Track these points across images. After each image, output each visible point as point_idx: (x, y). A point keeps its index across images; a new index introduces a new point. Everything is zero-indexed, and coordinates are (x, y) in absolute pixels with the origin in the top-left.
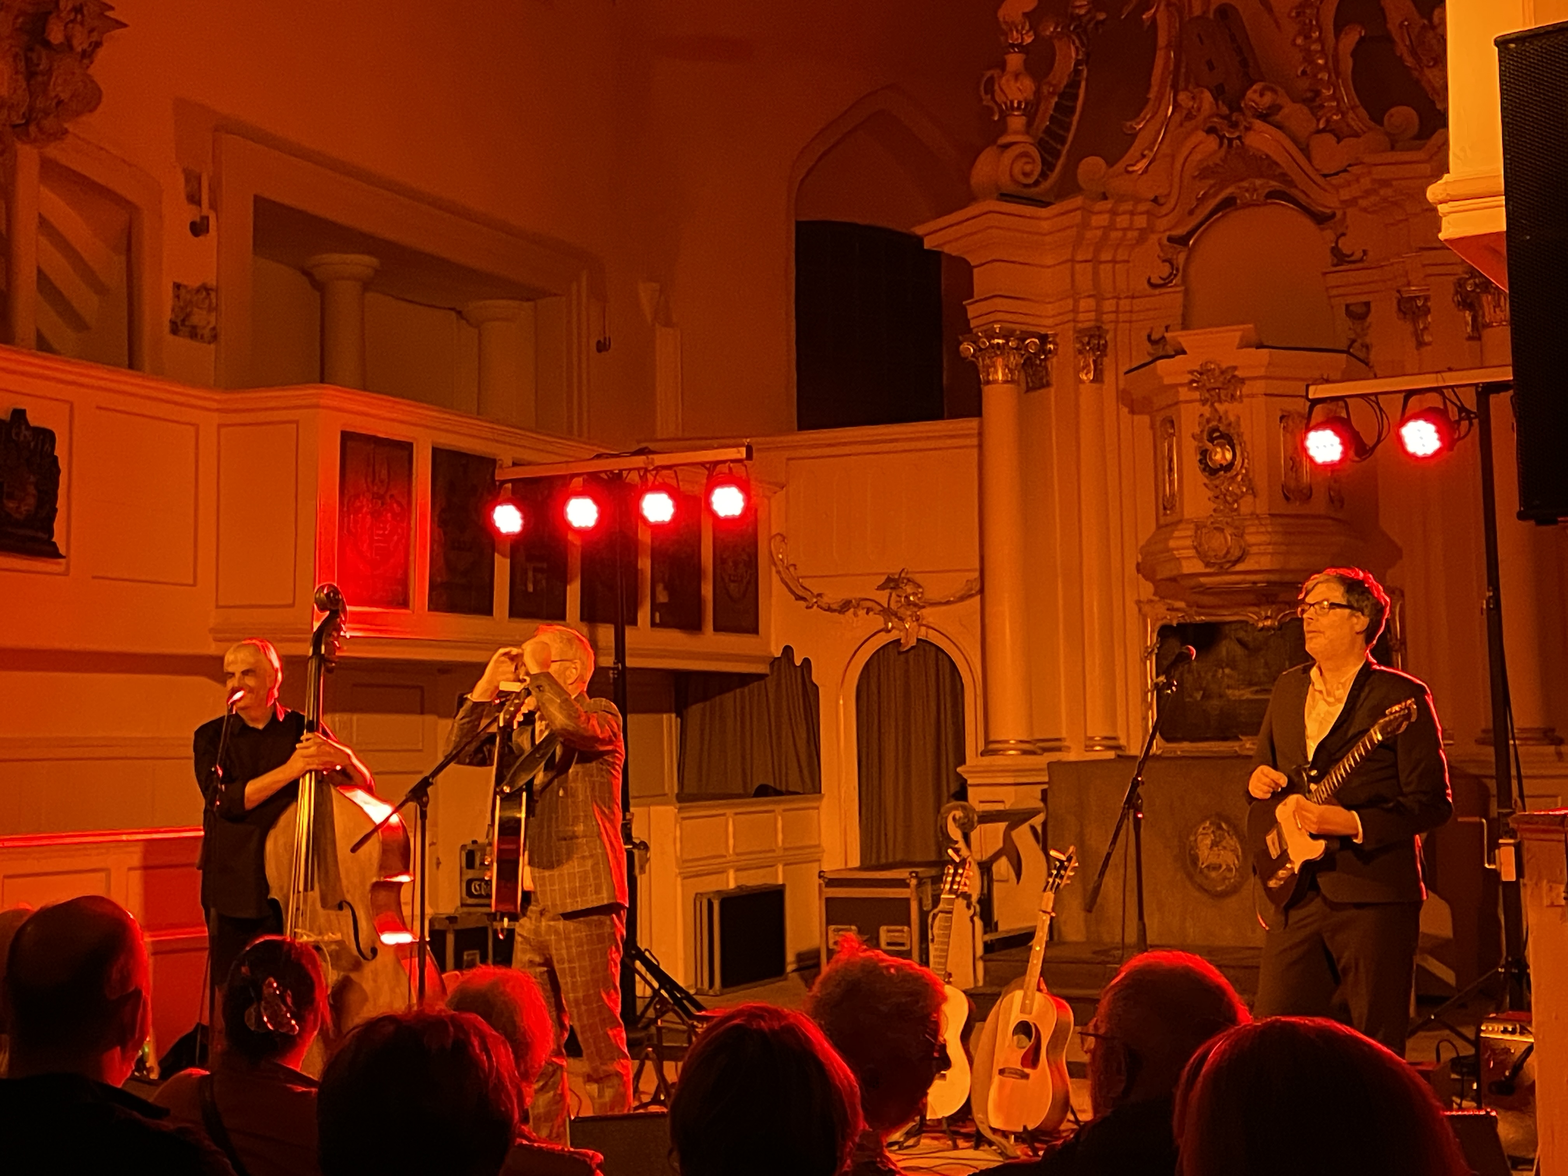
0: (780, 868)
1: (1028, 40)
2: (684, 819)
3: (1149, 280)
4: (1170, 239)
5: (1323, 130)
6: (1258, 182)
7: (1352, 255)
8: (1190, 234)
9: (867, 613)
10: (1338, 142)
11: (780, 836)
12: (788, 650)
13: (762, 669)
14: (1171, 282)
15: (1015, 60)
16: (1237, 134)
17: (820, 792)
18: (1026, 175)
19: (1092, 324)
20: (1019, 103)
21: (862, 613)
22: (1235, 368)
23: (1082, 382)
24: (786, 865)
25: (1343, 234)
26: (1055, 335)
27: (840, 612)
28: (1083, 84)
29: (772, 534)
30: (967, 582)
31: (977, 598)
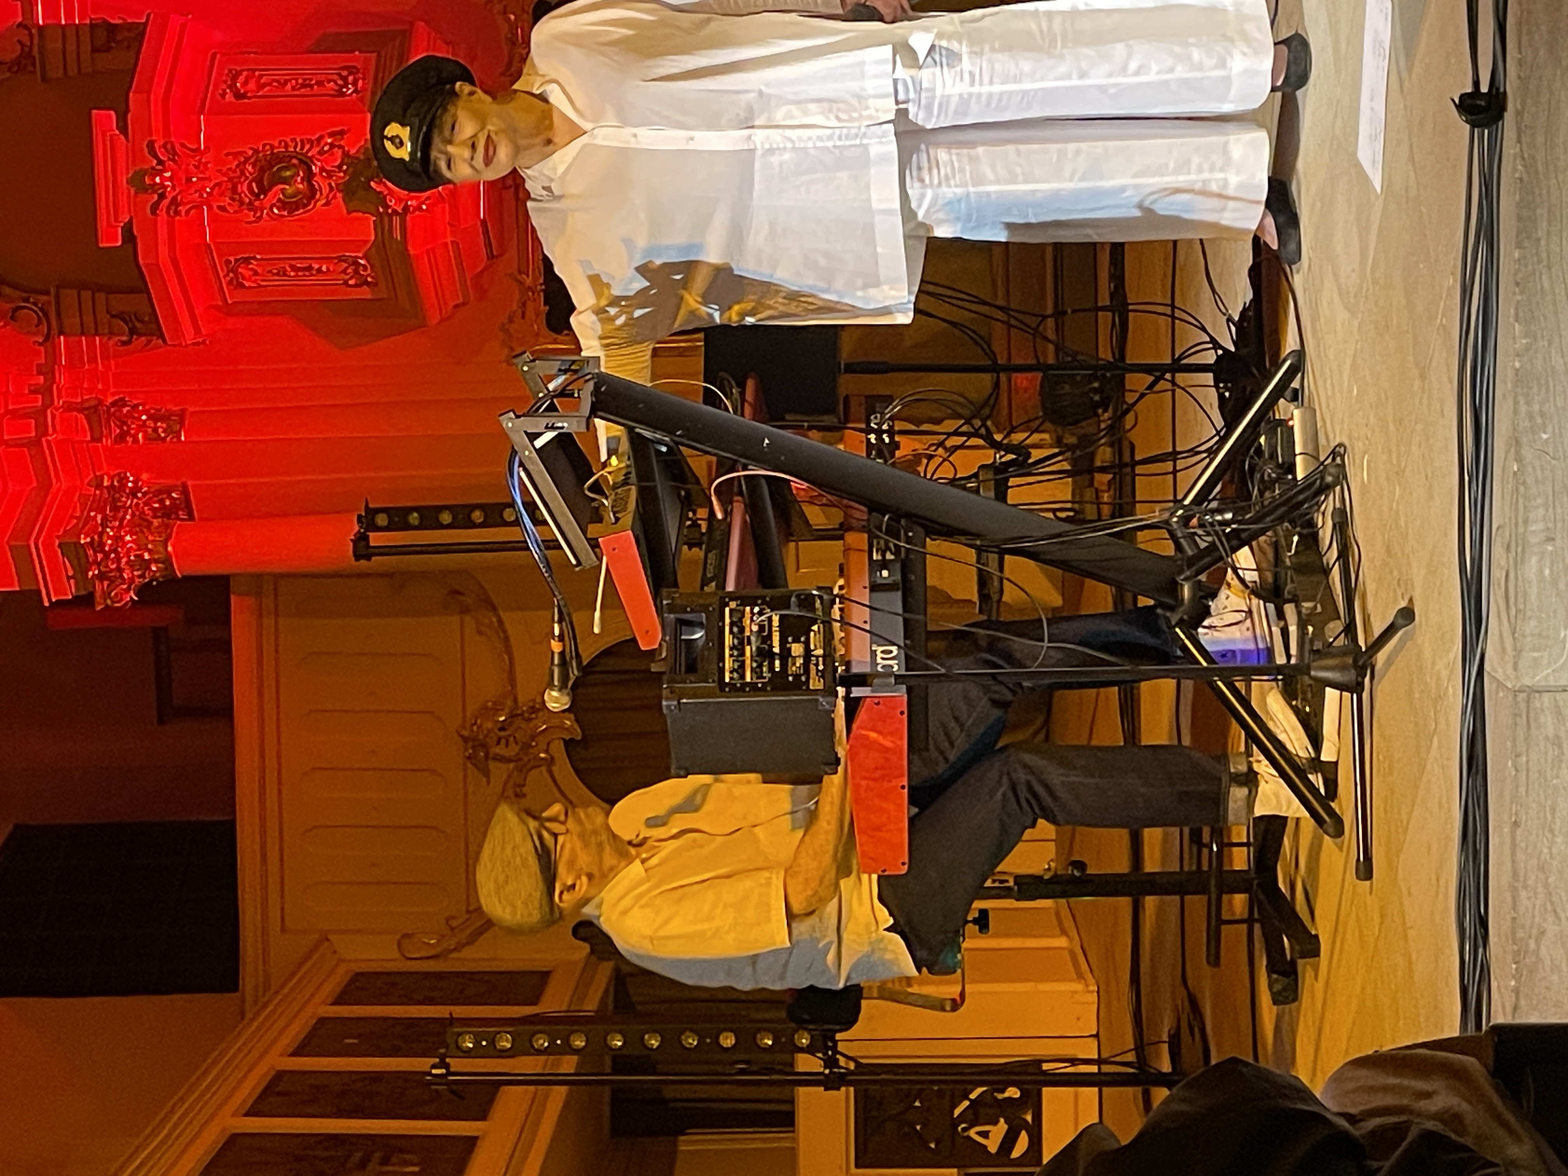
29: (397, 955)
30: (480, 633)
31: (505, 616)
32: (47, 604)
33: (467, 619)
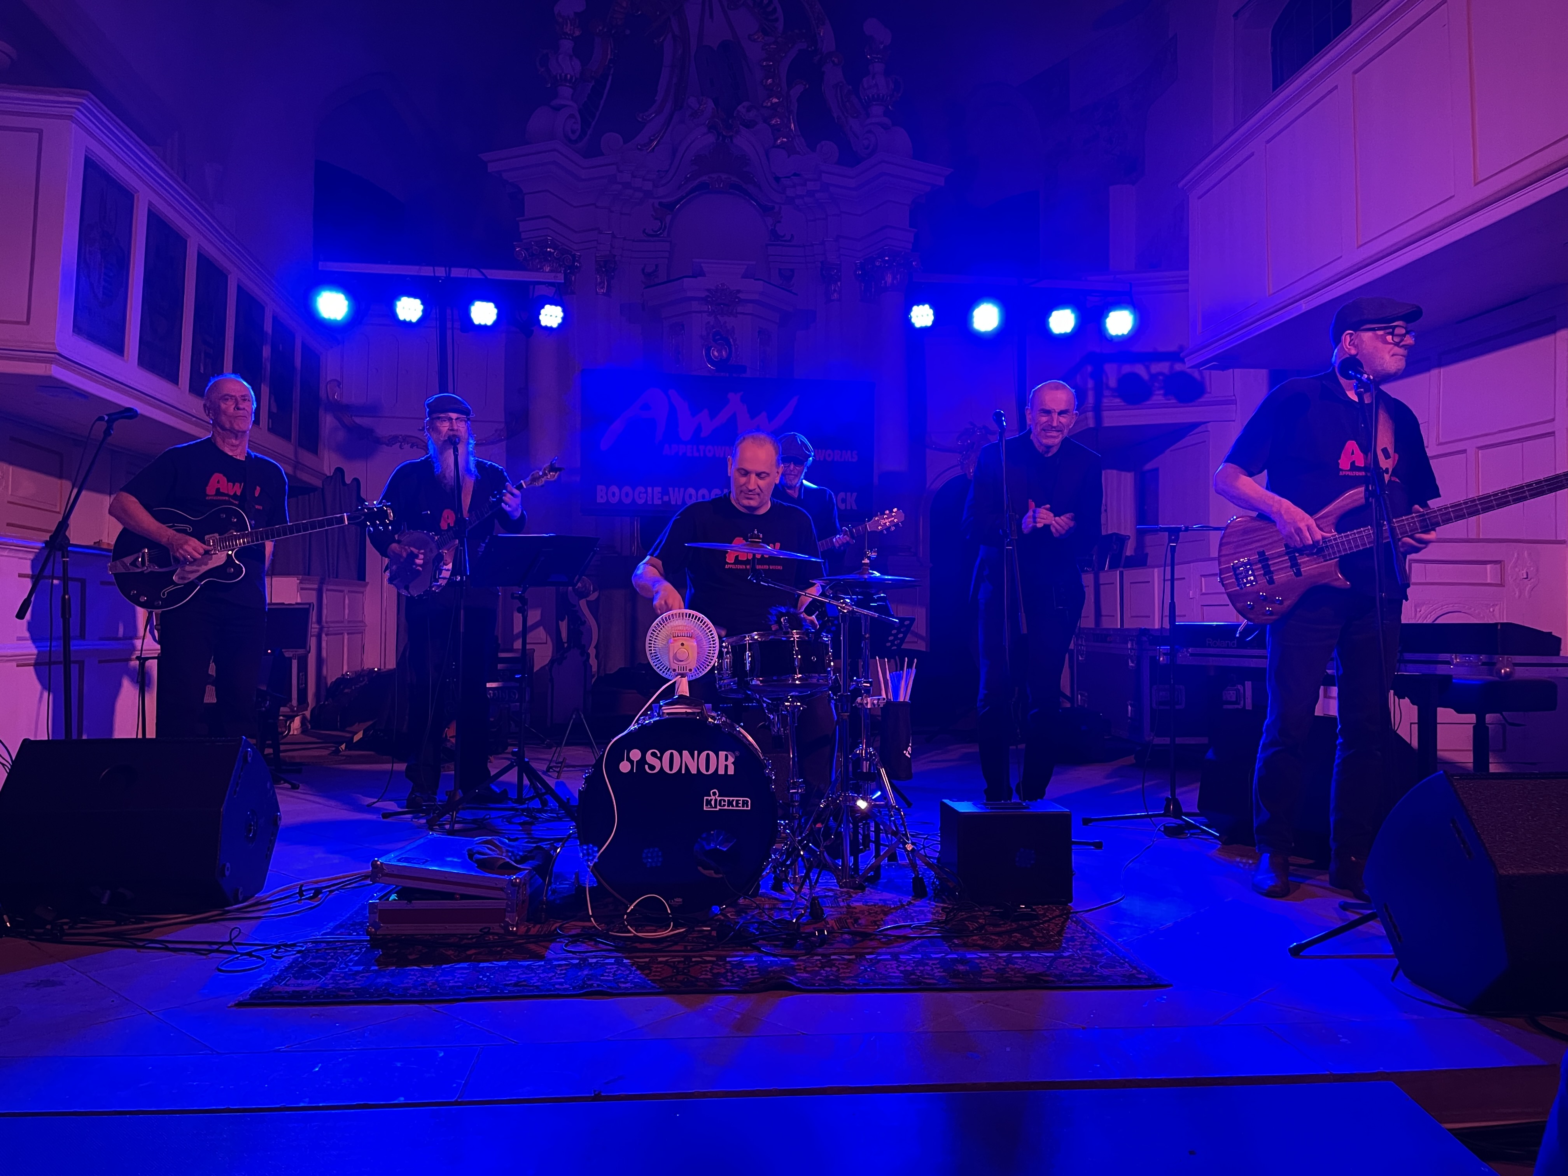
0: (346, 636)
1: (577, 33)
2: (302, 589)
3: (644, 231)
4: (660, 204)
5: (778, 147)
6: (724, 176)
7: (784, 236)
8: (677, 202)
9: (412, 447)
10: (789, 156)
11: (347, 611)
12: (340, 471)
13: (318, 483)
14: (661, 234)
15: (567, 45)
16: (731, 134)
17: (364, 580)
18: (573, 132)
19: (608, 253)
20: (571, 77)
21: (406, 447)
22: (739, 291)
23: (597, 293)
24: (348, 634)
25: (779, 222)
26: (580, 256)
27: (387, 445)
28: (610, 78)
29: (328, 379)
30: (496, 431)
31: (504, 443)
32: (517, 219)
33: (503, 425)
